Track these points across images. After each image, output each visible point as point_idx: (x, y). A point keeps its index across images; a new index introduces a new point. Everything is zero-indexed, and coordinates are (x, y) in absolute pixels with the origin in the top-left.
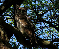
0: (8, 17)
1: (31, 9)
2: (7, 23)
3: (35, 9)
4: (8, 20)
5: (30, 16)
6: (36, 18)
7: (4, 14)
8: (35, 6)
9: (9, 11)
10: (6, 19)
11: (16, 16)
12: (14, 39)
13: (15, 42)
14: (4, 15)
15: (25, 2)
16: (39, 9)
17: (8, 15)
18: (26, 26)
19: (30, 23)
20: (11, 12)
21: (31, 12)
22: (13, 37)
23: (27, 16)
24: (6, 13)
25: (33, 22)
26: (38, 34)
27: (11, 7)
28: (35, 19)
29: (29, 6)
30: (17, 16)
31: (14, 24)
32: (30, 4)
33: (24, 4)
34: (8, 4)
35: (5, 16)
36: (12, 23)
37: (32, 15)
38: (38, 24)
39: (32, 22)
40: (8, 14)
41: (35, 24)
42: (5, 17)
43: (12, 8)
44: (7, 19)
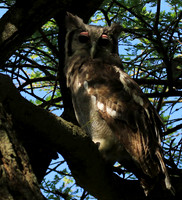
0: (31, 73)
1: (140, 37)
2: (30, 103)
3: (159, 37)
4: (32, 88)
5: (134, 66)
6: (163, 75)
7: (13, 59)
8: (157, 22)
9: (38, 45)
10: (23, 81)
11: (70, 70)
12: (63, 173)
13: (69, 189)
14: (14, 65)
15: (111, 5)
16: (176, 34)
17: (34, 65)
18: (119, 112)
19: (135, 97)
20: (46, 49)
21: (139, 47)
22: (59, 163)
23: (118, 69)
24: (22, 57)
25: (151, 95)
26: (171, 149)
27: (48, 26)
28: (159, 82)
29: (129, 23)
30: (73, 72)
31: (61, 107)
32: (133, 14)
33: (105, 14)
34: (31, 12)
35: (21, 67)
36: (52, 102)
37: (142, 61)
38: (174, 103)
39: (146, 97)
40: (35, 57)
41: (161, 104)
42: (21, 73)
43: (51, 32)
44: (29, 81)
